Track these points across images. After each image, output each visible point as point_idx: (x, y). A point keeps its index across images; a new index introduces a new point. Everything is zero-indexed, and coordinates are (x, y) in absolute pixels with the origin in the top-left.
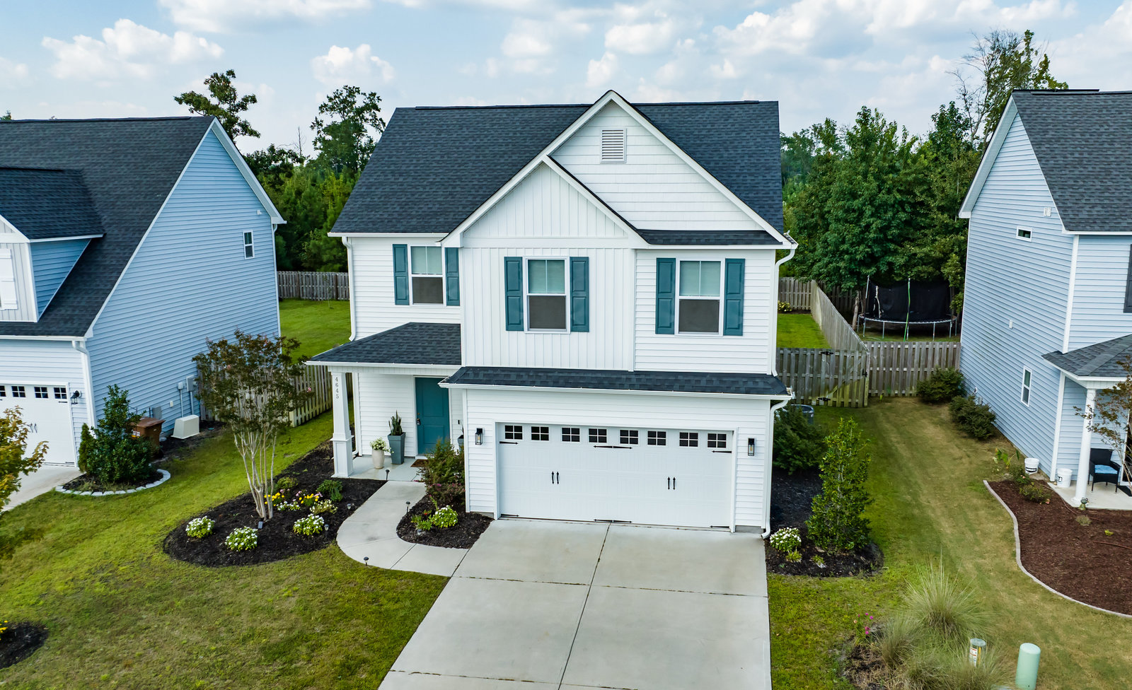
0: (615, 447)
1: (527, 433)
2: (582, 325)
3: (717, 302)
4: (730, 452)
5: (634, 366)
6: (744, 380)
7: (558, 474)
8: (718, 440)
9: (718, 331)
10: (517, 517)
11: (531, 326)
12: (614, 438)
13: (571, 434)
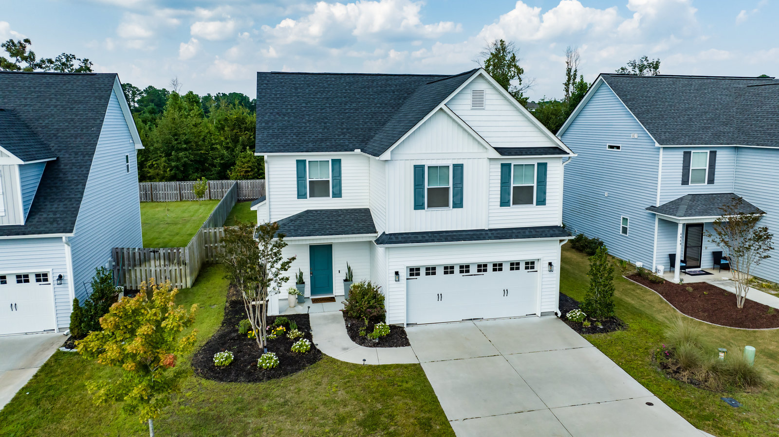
0: (474, 275)
1: (423, 272)
2: (458, 204)
3: (532, 187)
4: (537, 271)
5: (488, 226)
6: (547, 230)
7: (441, 295)
8: (530, 265)
9: (532, 203)
10: (416, 324)
11: (429, 206)
12: (473, 270)
13: (449, 270)
